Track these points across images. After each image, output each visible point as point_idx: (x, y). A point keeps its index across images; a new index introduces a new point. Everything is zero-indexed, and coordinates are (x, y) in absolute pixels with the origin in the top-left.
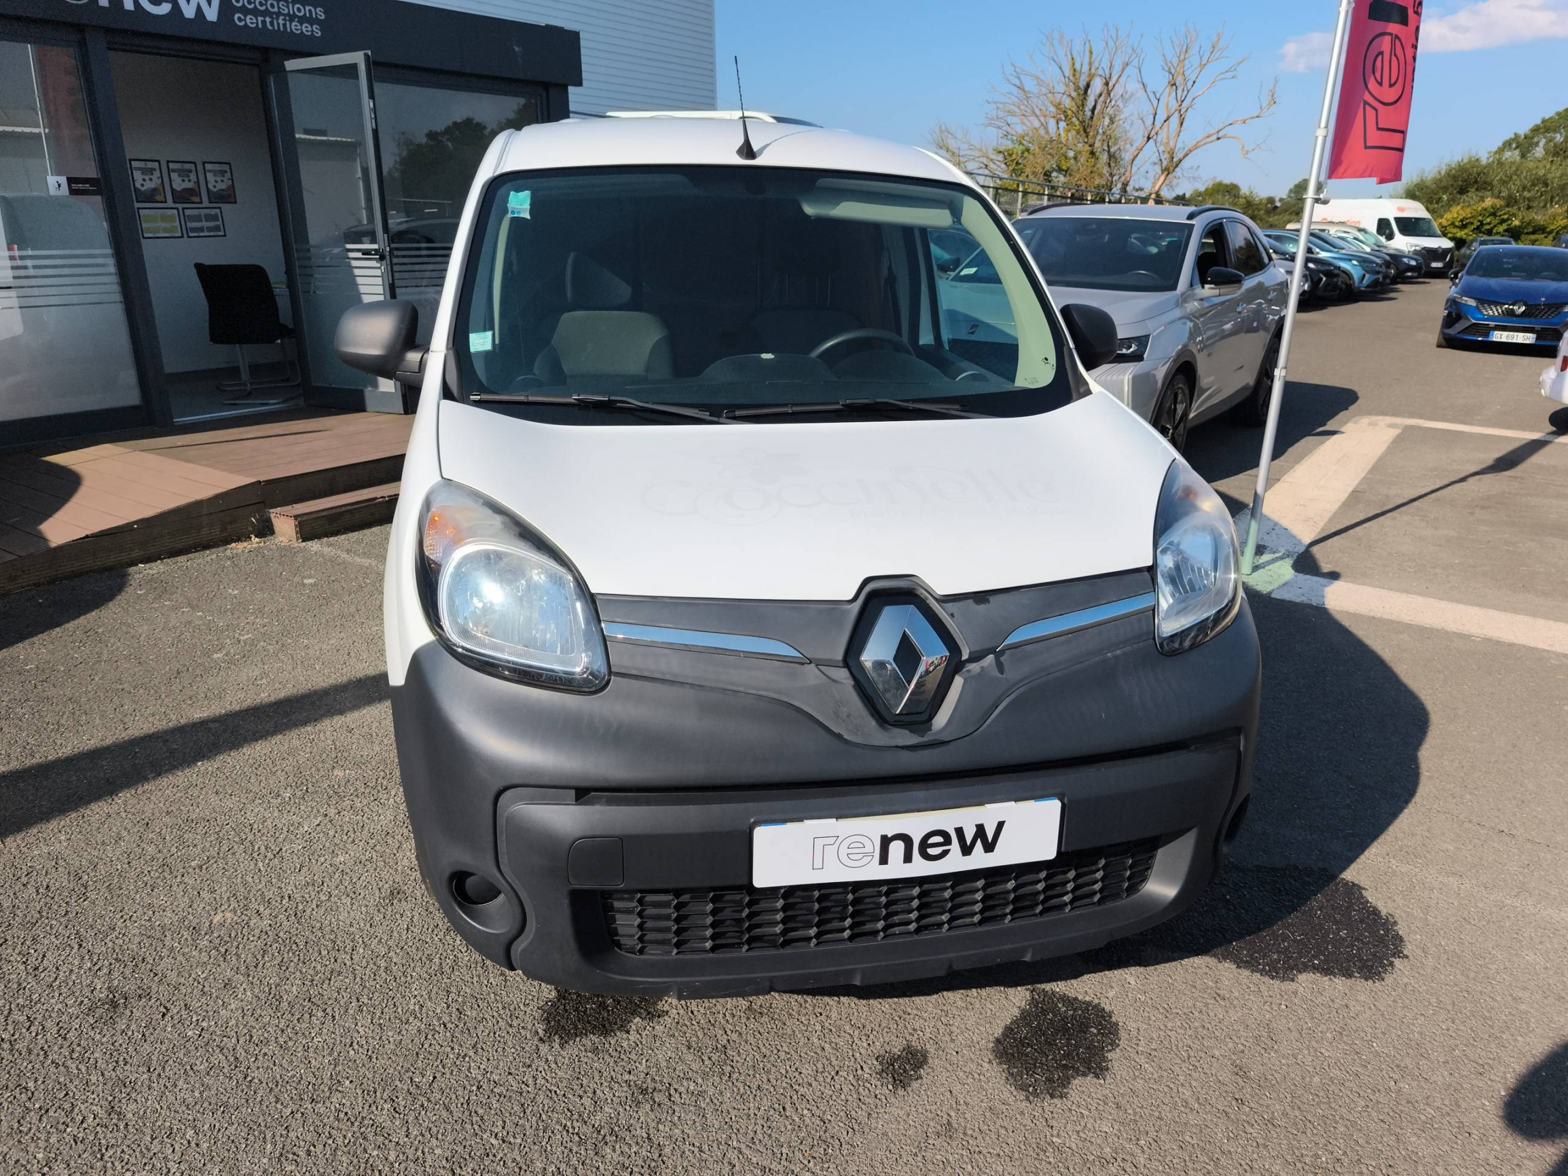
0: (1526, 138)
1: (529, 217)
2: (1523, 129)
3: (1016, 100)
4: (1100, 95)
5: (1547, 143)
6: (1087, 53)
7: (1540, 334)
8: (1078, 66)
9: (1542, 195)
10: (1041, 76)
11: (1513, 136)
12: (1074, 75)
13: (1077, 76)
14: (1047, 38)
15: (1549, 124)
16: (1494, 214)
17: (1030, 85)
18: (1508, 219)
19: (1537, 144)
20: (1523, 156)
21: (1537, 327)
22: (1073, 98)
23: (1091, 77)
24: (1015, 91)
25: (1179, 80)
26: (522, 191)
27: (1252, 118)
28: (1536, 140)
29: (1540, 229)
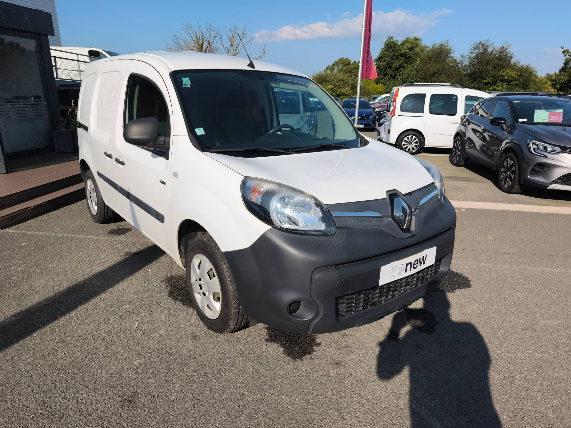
0: (332, 67)
1: (190, 87)
2: (331, 64)
3: (177, 48)
4: (207, 48)
5: (337, 68)
6: (201, 33)
7: (365, 125)
8: (198, 37)
9: (342, 84)
10: (185, 40)
11: (328, 66)
12: (197, 40)
13: (198, 40)
14: (186, 26)
15: (337, 63)
16: (332, 90)
17: (182, 43)
18: (335, 92)
19: (335, 69)
20: (332, 72)
21: (364, 123)
22: (198, 48)
23: (203, 41)
24: (176, 45)
25: (233, 43)
26: (186, 77)
27: (258, 58)
28: (334, 67)
29: (344, 94)
